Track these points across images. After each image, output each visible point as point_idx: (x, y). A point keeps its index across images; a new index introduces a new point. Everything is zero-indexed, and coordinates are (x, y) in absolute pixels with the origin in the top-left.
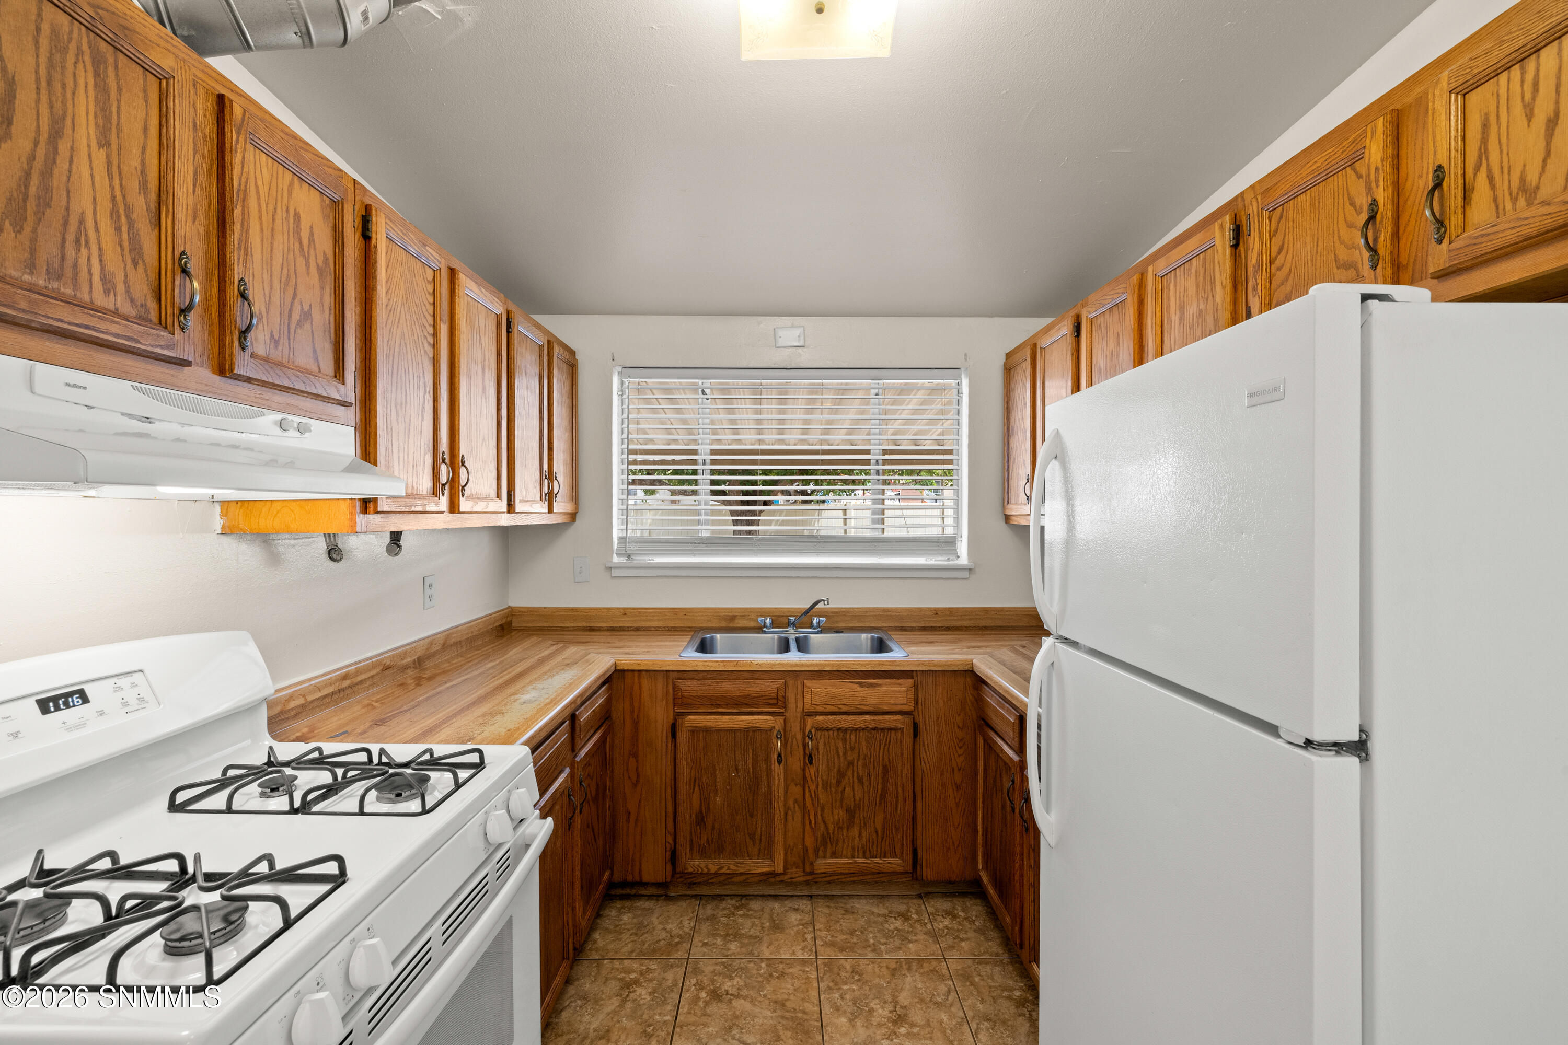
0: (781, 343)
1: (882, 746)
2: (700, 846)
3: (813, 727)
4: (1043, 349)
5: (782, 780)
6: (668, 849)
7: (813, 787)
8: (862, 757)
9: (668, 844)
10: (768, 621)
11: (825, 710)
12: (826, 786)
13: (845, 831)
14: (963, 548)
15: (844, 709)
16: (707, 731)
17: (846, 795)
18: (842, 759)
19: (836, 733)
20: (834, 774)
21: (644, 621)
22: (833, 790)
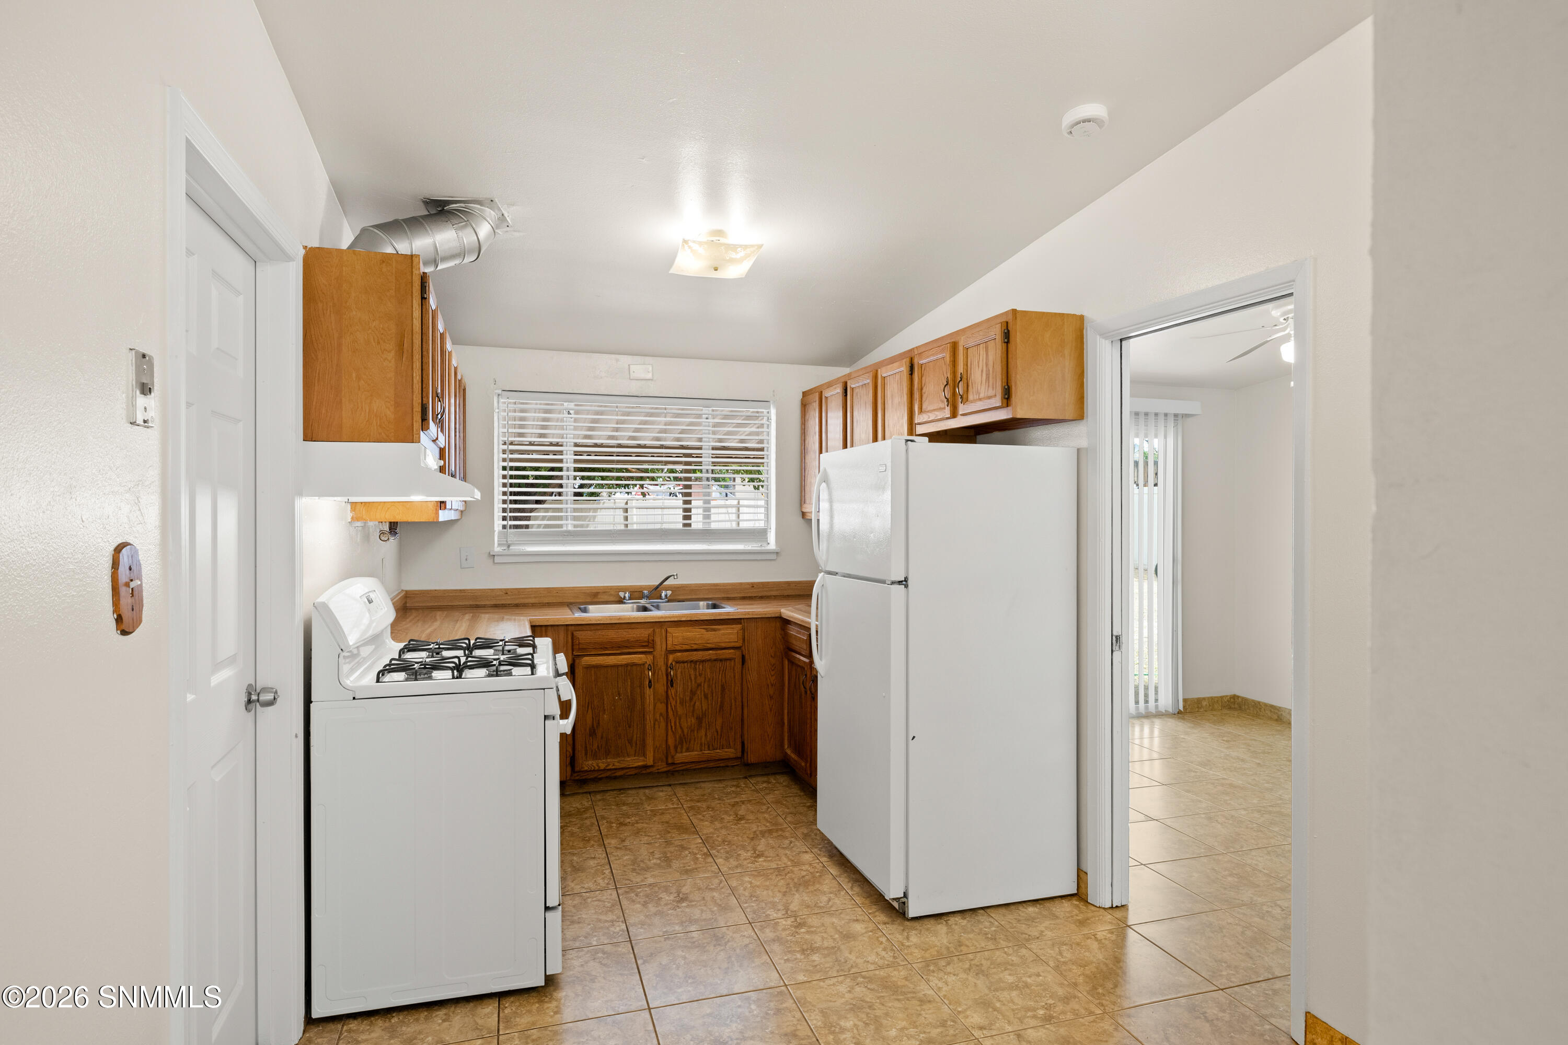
0: (633, 375)
1: (721, 672)
2: (592, 751)
3: (674, 660)
4: (826, 398)
5: (652, 699)
6: (568, 756)
7: (673, 703)
8: (707, 679)
9: (568, 753)
10: (627, 595)
11: (681, 649)
12: (681, 703)
13: (696, 732)
14: (772, 537)
15: (695, 647)
16: (597, 667)
17: (696, 707)
18: (693, 682)
19: (689, 665)
20: (688, 693)
21: (523, 598)
22: (688, 705)
